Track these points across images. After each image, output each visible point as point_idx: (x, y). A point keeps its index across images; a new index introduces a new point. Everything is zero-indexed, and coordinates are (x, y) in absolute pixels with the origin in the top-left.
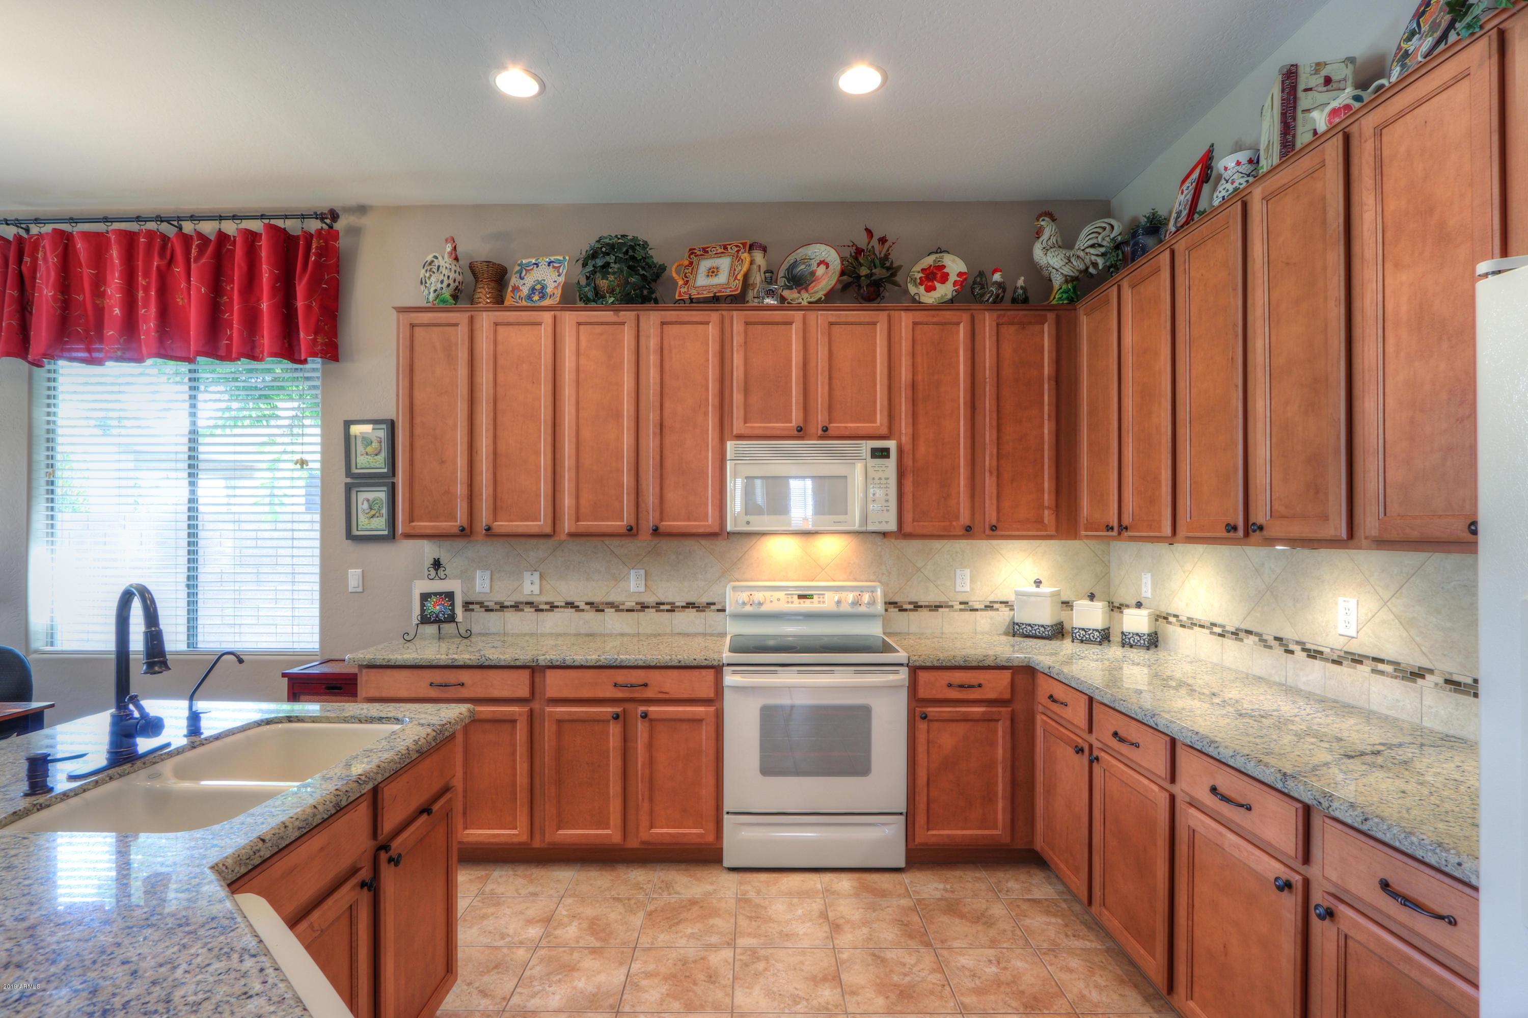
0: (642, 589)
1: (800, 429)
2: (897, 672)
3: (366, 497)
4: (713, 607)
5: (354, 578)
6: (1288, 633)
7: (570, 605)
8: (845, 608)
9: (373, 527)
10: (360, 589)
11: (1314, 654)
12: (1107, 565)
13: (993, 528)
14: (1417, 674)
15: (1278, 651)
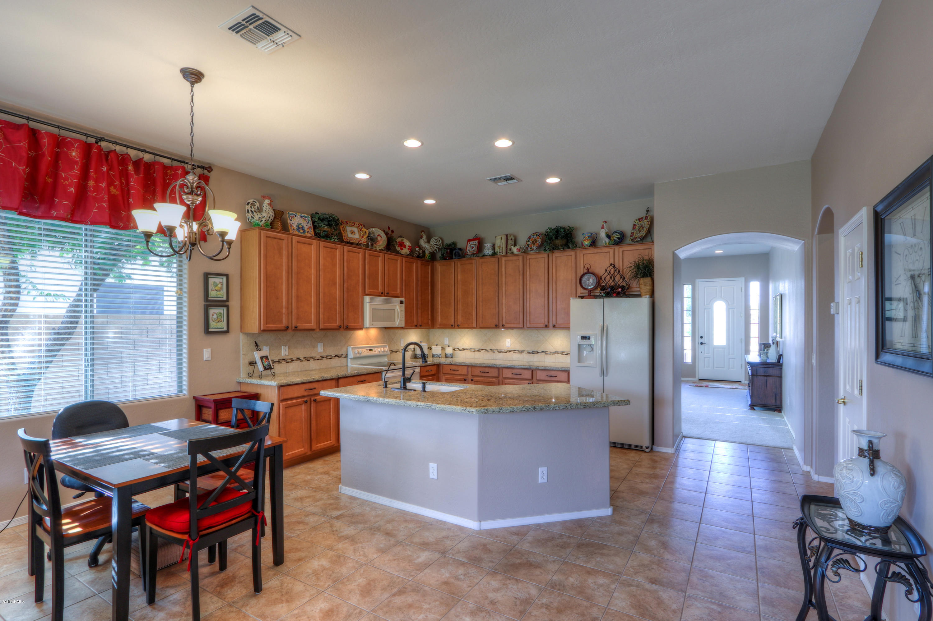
0: (322, 351)
1: (382, 293)
2: (417, 369)
3: (214, 312)
4: (343, 356)
5: (206, 354)
6: (493, 348)
7: (298, 359)
8: (381, 353)
9: (218, 327)
10: (210, 359)
11: (500, 352)
12: (429, 336)
13: (420, 326)
14: (522, 352)
15: (491, 352)
